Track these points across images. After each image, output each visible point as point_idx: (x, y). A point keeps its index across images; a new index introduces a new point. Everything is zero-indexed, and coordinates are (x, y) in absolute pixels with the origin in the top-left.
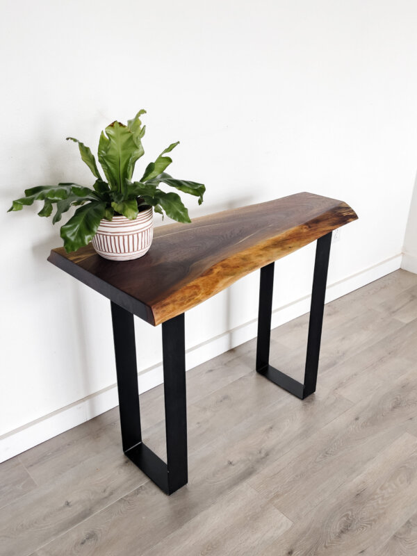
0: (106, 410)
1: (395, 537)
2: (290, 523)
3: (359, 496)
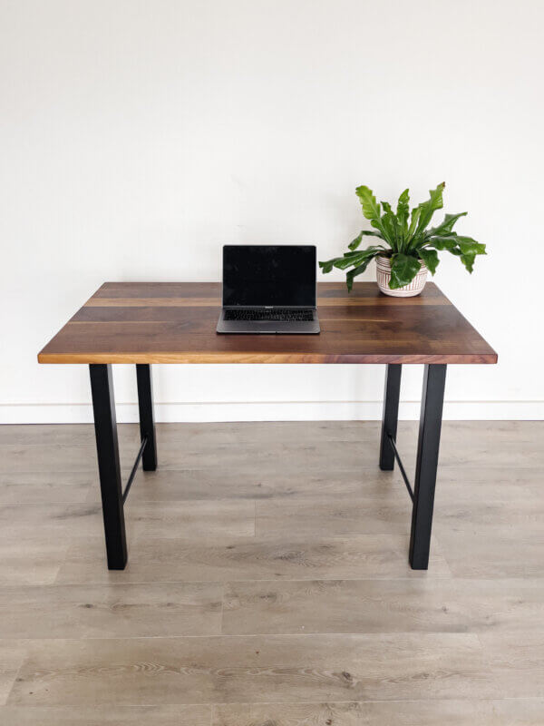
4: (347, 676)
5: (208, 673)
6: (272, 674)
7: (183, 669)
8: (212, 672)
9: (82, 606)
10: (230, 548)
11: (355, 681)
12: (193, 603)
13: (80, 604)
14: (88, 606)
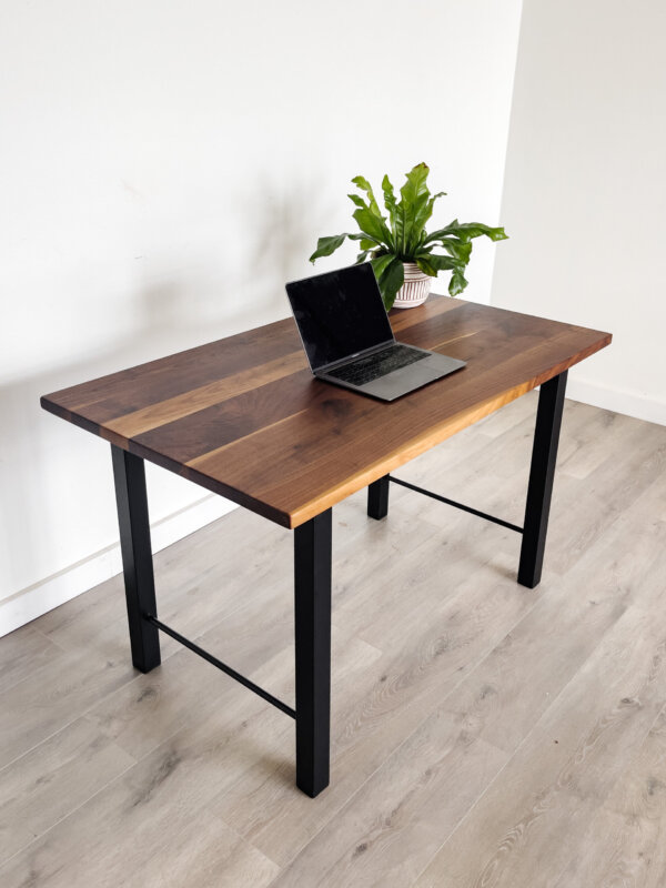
0: (69, 599)
1: (494, 651)
2: (380, 653)
3: (453, 619)
4: (626, 701)
5: (555, 793)
6: (590, 747)
7: (535, 810)
8: (557, 789)
9: (355, 856)
10: (383, 679)
11: (636, 700)
12: (446, 752)
13: (350, 855)
14: (362, 848)
